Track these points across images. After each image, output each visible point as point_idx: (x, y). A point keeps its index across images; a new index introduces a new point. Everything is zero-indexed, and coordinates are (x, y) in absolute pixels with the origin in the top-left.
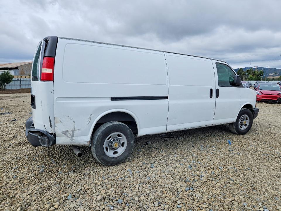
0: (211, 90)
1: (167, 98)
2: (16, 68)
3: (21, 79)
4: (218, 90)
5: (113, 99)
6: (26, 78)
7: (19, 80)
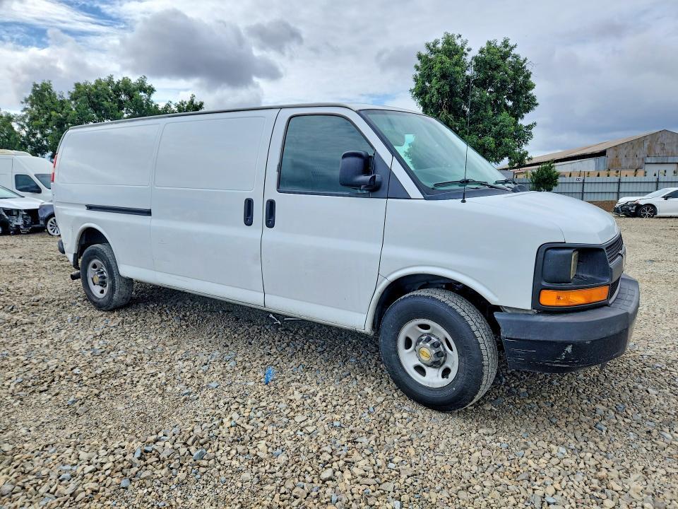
0: (249, 204)
1: (148, 213)
2: (603, 153)
3: (586, 178)
4: (271, 206)
5: (90, 208)
6: (598, 176)
7: (581, 181)
